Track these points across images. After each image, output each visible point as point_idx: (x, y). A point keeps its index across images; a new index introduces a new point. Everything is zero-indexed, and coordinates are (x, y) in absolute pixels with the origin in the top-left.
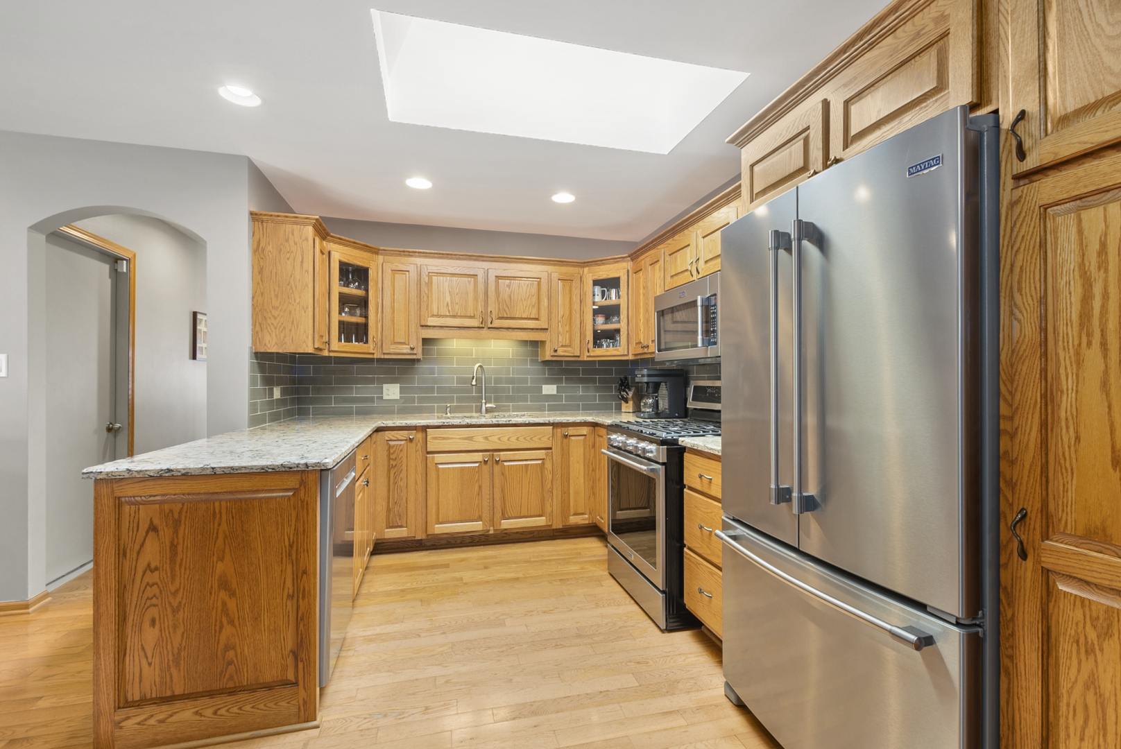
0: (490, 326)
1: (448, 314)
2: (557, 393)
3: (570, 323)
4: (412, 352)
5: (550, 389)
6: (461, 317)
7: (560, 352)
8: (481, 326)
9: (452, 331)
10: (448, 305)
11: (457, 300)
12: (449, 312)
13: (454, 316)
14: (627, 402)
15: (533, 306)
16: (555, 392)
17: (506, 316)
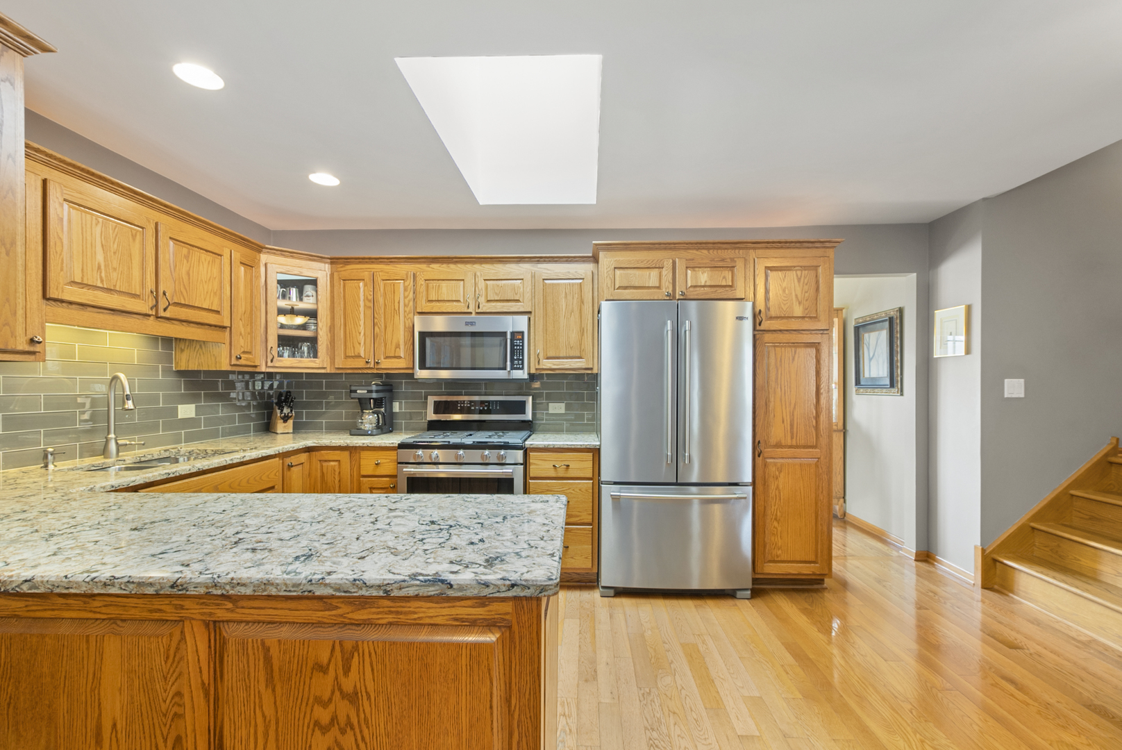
0: (162, 314)
1: (100, 285)
2: (196, 416)
3: (251, 323)
4: (32, 349)
5: (186, 411)
6: (121, 293)
7: (242, 362)
8: (150, 313)
9: (101, 316)
10: (99, 268)
11: (115, 264)
12: (102, 281)
13: (108, 290)
14: (285, 421)
15: (215, 293)
16: (193, 415)
17: (183, 302)
